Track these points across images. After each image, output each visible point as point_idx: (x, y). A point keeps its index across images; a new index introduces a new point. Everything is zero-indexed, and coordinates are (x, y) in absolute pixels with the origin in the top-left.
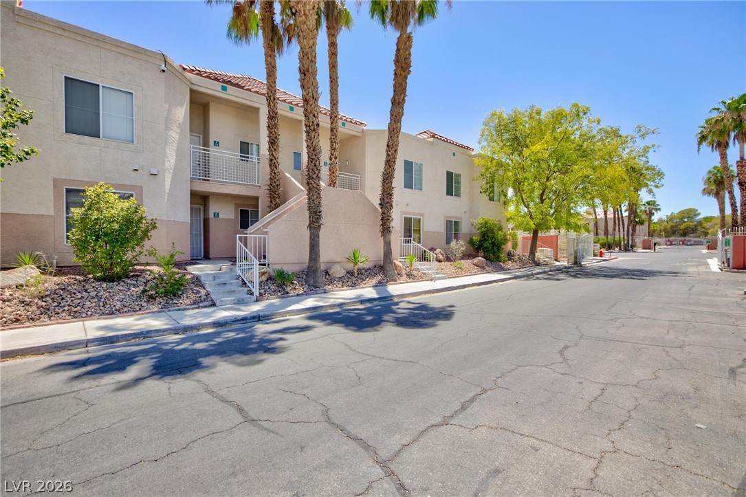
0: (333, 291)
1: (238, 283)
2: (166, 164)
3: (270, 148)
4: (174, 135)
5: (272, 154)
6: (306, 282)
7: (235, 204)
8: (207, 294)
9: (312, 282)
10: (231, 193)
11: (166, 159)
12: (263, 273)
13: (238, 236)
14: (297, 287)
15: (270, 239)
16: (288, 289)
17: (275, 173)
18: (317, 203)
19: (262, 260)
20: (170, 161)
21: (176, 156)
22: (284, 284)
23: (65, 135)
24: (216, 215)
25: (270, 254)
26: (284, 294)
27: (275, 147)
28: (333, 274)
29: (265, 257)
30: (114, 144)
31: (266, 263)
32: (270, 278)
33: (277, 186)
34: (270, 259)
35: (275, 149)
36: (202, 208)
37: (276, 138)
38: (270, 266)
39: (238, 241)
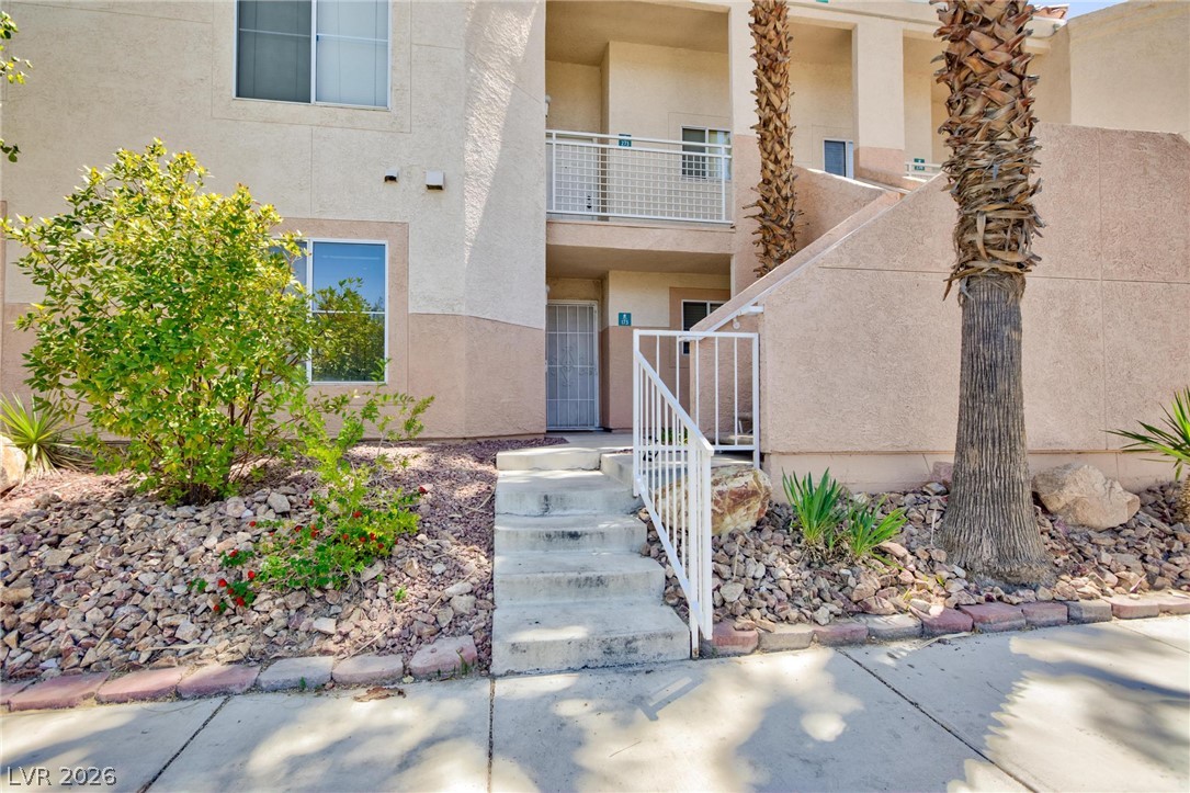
0: (1118, 612)
1: (631, 532)
2: (468, 158)
3: (759, 83)
4: (496, 85)
5: (769, 103)
6: (950, 547)
7: (672, 289)
8: (484, 590)
9: (987, 551)
10: (655, 248)
11: (469, 146)
12: (741, 497)
13: (637, 333)
14: (907, 577)
15: (767, 344)
16: (867, 584)
17: (777, 162)
18: (1013, 146)
19: (736, 437)
20: (484, 152)
21: (504, 144)
22: (841, 555)
23: (234, 104)
24: (625, 319)
25: (768, 408)
26: (848, 614)
27: (775, 79)
28: (1069, 508)
29: (747, 425)
30: (342, 114)
31: (755, 447)
32: (773, 519)
33: (786, 199)
34: (771, 434)
35: (777, 86)
36: (596, 308)
37: (780, 48)
38: (772, 461)
39: (638, 358)
